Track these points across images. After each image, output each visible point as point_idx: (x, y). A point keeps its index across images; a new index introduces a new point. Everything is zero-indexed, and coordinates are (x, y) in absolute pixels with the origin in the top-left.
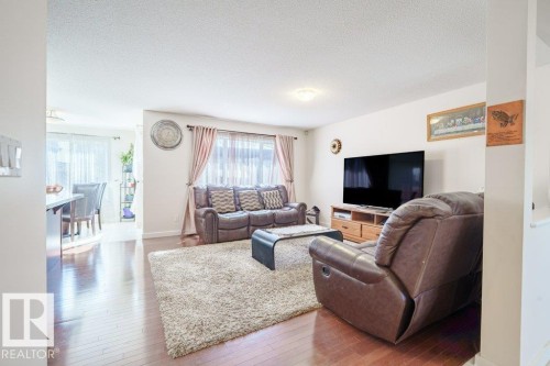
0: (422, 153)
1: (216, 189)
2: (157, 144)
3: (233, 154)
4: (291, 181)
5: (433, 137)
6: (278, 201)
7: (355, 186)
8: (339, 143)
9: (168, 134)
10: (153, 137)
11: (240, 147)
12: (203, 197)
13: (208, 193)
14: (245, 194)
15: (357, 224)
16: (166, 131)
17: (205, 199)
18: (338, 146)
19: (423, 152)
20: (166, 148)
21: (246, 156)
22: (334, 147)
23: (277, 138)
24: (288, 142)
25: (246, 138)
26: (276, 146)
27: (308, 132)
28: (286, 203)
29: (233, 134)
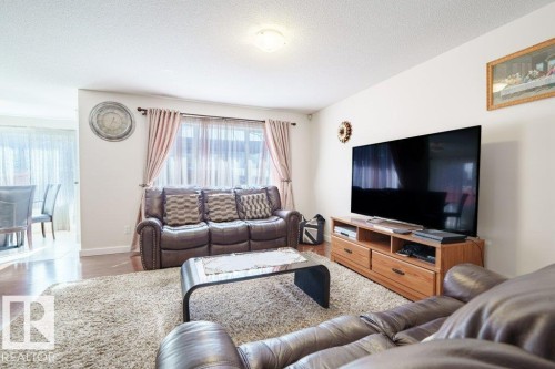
0: (477, 129)
1: (175, 192)
2: (98, 133)
3: (205, 146)
4: (288, 181)
5: (497, 101)
6: (264, 208)
7: (380, 187)
8: (348, 126)
9: (114, 120)
10: (92, 125)
11: (215, 137)
12: (157, 203)
13: (163, 197)
14: (216, 199)
15: (365, 247)
16: (111, 116)
17: (159, 206)
18: (347, 131)
19: (479, 128)
20: (110, 139)
21: (225, 149)
22: (342, 132)
23: (267, 124)
24: (283, 130)
25: (223, 125)
26: (266, 136)
27: (311, 115)
28: (275, 210)
29: (205, 119)
